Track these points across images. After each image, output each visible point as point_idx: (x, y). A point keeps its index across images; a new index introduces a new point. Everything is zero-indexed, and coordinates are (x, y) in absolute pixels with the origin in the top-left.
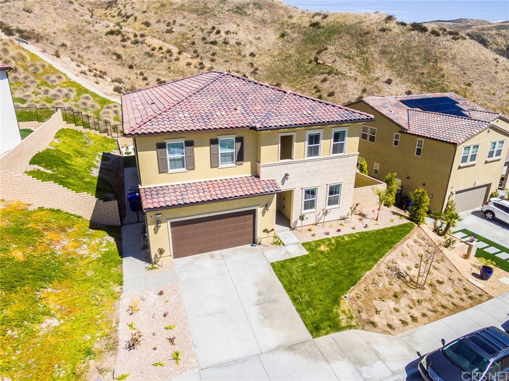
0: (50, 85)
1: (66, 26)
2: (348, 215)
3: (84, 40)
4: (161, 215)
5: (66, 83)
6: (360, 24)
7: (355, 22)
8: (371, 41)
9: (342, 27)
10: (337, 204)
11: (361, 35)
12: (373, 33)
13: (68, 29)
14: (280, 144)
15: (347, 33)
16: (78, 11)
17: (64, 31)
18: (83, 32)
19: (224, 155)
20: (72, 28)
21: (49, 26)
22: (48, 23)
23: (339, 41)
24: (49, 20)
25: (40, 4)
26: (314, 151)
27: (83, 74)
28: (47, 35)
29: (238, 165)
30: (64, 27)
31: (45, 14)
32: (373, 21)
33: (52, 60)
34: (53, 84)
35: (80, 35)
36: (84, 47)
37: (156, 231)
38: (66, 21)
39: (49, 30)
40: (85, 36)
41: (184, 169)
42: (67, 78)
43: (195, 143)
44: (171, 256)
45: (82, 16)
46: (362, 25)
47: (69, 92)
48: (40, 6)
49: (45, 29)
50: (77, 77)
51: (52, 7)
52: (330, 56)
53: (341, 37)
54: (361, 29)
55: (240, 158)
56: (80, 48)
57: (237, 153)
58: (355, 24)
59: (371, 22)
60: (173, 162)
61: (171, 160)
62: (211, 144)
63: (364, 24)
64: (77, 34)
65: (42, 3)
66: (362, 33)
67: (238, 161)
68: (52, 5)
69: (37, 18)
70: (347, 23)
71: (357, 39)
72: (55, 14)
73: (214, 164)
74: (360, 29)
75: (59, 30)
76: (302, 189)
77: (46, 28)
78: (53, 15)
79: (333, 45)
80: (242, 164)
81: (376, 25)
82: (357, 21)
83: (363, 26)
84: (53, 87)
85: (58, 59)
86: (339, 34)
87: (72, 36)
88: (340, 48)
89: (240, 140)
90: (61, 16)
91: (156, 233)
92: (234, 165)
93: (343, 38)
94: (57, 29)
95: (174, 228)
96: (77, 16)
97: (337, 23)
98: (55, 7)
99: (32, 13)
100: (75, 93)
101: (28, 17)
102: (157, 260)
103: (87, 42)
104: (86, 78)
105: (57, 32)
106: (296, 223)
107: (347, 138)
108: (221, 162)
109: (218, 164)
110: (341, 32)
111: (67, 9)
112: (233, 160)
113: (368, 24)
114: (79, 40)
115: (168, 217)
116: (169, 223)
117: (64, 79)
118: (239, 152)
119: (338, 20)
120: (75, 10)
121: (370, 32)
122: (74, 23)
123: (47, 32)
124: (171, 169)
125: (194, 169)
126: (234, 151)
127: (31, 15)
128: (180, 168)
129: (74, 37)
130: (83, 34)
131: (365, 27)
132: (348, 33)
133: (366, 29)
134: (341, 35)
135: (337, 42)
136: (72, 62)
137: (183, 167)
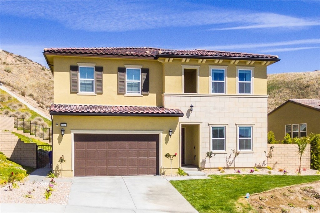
0: (12, 109)
1: (36, 83)
2: (264, 163)
3: (49, 94)
4: (66, 125)
5: (25, 110)
6: (300, 80)
7: (295, 79)
8: (312, 93)
9: (282, 83)
10: (250, 149)
11: (301, 89)
12: (314, 86)
13: (37, 85)
14: (183, 76)
15: (286, 88)
16: (48, 75)
17: (33, 86)
18: (48, 88)
19: (130, 85)
20: (41, 85)
21: (22, 82)
22: (22, 80)
23: (279, 94)
24: (23, 78)
25: (19, 68)
26: (219, 88)
27: (40, 108)
28: (19, 88)
29: (144, 95)
30: (34, 84)
31: (21, 74)
32: (313, 77)
33: (18, 96)
34: (14, 109)
35: (46, 89)
36: (47, 98)
37: (60, 140)
38: (37, 80)
39: (21, 85)
40: (50, 91)
41: (93, 93)
42: (26, 108)
43: (104, 69)
44: (72, 171)
45: (50, 78)
46: (301, 81)
47: (25, 115)
48: (18, 69)
49: (18, 84)
50: (35, 109)
51: (27, 70)
52: (270, 106)
53: (281, 91)
54: (301, 84)
55: (146, 88)
56: (44, 98)
57: (143, 83)
58: (295, 80)
59: (311, 78)
60: (84, 86)
61: (82, 84)
62: (118, 72)
63: (304, 80)
64: (43, 89)
65: (20, 68)
66: (302, 87)
67: (143, 90)
68: (28, 69)
69: (14, 76)
70: (286, 81)
71: (298, 92)
72: (29, 75)
73: (121, 91)
74: (299, 84)
75: (30, 85)
76: (209, 125)
77: (20, 83)
78: (27, 75)
79: (273, 98)
80: (147, 95)
81: (316, 80)
82: (296, 78)
83: (303, 81)
84: (13, 110)
85: (23, 97)
86: (279, 89)
87: (39, 90)
88: (280, 100)
89: (145, 71)
90: (33, 77)
91: (59, 142)
92: (140, 95)
93: (283, 91)
94: (28, 85)
95: (77, 143)
96: (46, 78)
97: (276, 81)
98: (30, 71)
99: (11, 73)
100: (31, 116)
101: (7, 75)
102: (57, 172)
103: (51, 95)
104: (43, 110)
105: (28, 86)
106: (204, 162)
107: (253, 79)
108: (128, 91)
109: (125, 91)
110: (281, 87)
111: (39, 73)
112: (139, 90)
113: (307, 79)
114: (44, 93)
115: (72, 128)
116: (73, 134)
117: (24, 108)
118: (144, 82)
119: (277, 79)
120: (45, 74)
121: (310, 86)
122: (43, 82)
123: (20, 86)
124: (81, 91)
125: (102, 94)
126: (140, 81)
127: (10, 74)
128: (90, 91)
129: (41, 91)
130: (48, 90)
131: (305, 82)
132: (288, 88)
133: (305, 83)
134: (280, 90)
135: (277, 95)
136: (34, 100)
137: (93, 91)
